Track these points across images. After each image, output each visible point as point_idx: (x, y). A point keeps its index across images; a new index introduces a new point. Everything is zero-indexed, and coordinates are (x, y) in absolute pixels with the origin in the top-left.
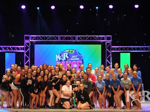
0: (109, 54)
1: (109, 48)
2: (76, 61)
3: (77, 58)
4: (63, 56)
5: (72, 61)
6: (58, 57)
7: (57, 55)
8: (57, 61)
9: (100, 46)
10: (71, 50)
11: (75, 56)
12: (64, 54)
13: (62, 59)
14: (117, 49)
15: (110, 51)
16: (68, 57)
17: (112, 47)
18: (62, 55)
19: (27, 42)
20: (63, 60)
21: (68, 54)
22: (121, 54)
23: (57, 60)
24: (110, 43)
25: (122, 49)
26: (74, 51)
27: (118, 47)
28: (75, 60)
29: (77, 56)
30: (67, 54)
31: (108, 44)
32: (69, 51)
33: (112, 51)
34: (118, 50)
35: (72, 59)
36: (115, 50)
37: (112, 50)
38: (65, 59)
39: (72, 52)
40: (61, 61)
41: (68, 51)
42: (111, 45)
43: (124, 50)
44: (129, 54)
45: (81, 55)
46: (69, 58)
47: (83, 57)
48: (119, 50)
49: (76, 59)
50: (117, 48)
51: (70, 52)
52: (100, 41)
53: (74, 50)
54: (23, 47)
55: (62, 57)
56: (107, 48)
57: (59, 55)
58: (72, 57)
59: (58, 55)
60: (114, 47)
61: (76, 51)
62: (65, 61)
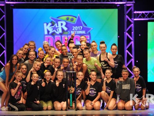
0: (129, 23)
1: (130, 15)
2: (80, 35)
3: (82, 30)
4: (57, 27)
6: (48, 28)
7: (45, 24)
8: (46, 35)
9: (115, 11)
10: (70, 17)
11: (79, 27)
13: (55, 31)
14: (143, 16)
15: (131, 18)
16: (66, 29)
17: (135, 12)
18: (56, 24)
20: (58, 33)
22: (149, 23)
23: (46, 33)
24: (131, 6)
25: (150, 15)
27: (144, 12)
28: (78, 34)
29: (81, 27)
30: (64, 23)
31: (128, 7)
32: (68, 19)
33: (135, 20)
34: (144, 18)
35: (72, 32)
36: (140, 17)
37: (135, 18)
38: (60, 31)
39: (72, 20)
41: (65, 18)
42: (133, 10)
46: (67, 31)
47: (90, 29)
48: (146, 18)
49: (81, 32)
50: (143, 13)
51: (69, 20)
52: (116, 3)
53: (76, 17)
55: (55, 28)
56: (127, 14)
57: (50, 24)
58: (73, 29)
59: (47, 24)
60: (138, 12)
61: (79, 19)
62: (61, 34)
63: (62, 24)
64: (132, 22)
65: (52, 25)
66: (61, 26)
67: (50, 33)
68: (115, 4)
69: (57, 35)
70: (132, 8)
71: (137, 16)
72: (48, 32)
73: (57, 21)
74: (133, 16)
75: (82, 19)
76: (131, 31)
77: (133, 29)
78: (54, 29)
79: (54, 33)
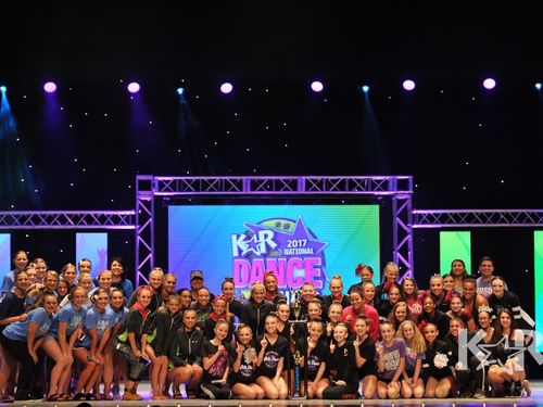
0: (403, 233)
1: (404, 216)
2: (303, 256)
3: (306, 247)
4: (256, 241)
5: (289, 257)
6: (239, 244)
8: (236, 258)
9: (374, 210)
10: (284, 222)
11: (300, 241)
12: (261, 234)
13: (252, 249)
14: (431, 219)
15: (406, 224)
16: (273, 245)
17: (415, 212)
18: (255, 236)
19: (143, 199)
20: (258, 254)
21: (276, 234)
22: (442, 234)
23: (236, 253)
24: (406, 200)
25: (444, 218)
26: (293, 226)
27: (431, 212)
28: (298, 256)
29: (305, 241)
30: (271, 234)
31: (401, 202)
32: (278, 225)
33: (415, 226)
34: (432, 223)
35: (287, 252)
36: (425, 222)
37: (414, 223)
38: (263, 250)
39: (287, 227)
40: (249, 256)
41: (272, 223)
42: (410, 206)
43: (451, 222)
44: (467, 234)
45: (315, 237)
46: (276, 249)
47: (323, 244)
48: (437, 223)
49: (304, 251)
50: (429, 215)
51: (282, 228)
52: (376, 193)
53: (294, 222)
54: (133, 213)
55: (253, 245)
56: (398, 216)
57: (243, 236)
58: (289, 246)
59: (238, 237)
60: (419, 212)
61: (300, 225)
62: (264, 256)
63: (266, 236)
64: (409, 231)
65: (248, 238)
66: (265, 239)
67: (243, 254)
68: (373, 195)
69: (257, 257)
70: (409, 203)
71: (419, 218)
72: (240, 251)
73: (257, 230)
74: (410, 219)
75: (308, 224)
76: (407, 250)
77: (410, 246)
78: (250, 245)
79: (251, 253)
